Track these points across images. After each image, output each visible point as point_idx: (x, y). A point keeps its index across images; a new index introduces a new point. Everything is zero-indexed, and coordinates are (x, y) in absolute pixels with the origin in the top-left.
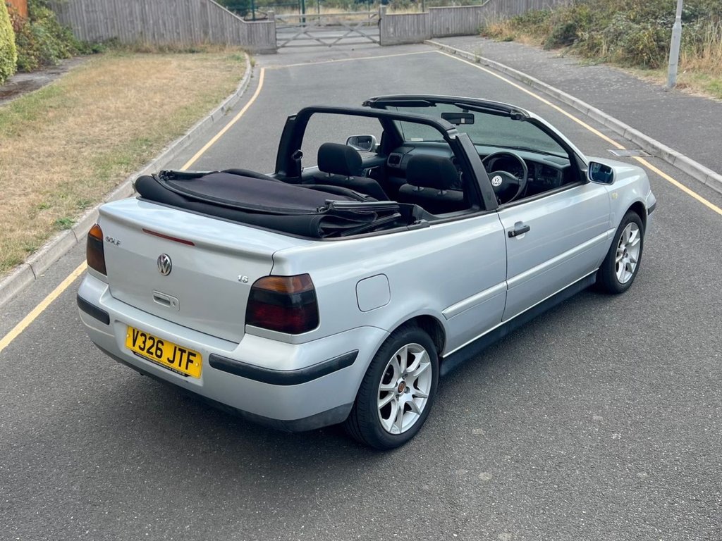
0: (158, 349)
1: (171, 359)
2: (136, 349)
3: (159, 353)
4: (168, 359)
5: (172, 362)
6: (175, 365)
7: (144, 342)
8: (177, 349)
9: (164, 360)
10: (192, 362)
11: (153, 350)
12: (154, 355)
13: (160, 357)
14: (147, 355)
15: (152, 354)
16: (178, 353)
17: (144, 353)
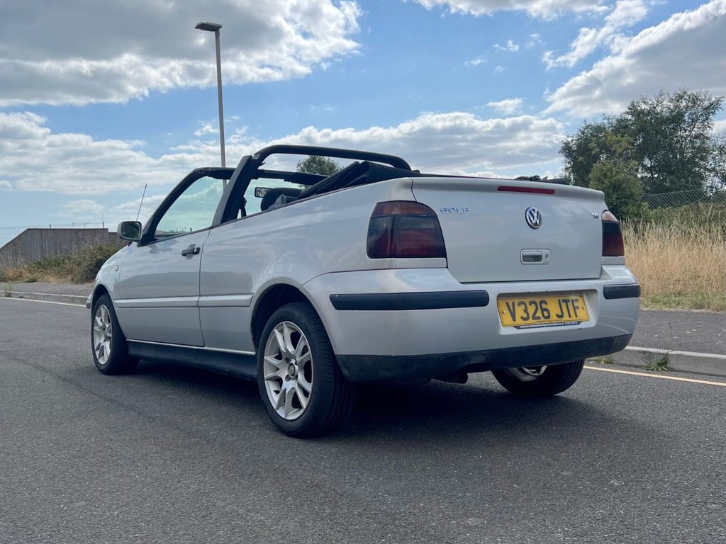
0: (543, 310)
1: (560, 314)
2: (519, 321)
3: (546, 314)
4: (557, 315)
5: (561, 316)
6: (566, 317)
7: (526, 311)
8: (561, 301)
9: (553, 317)
10: (578, 308)
11: (539, 314)
12: (542, 319)
13: (549, 317)
14: (535, 321)
15: (539, 318)
16: (564, 305)
17: (531, 321)
